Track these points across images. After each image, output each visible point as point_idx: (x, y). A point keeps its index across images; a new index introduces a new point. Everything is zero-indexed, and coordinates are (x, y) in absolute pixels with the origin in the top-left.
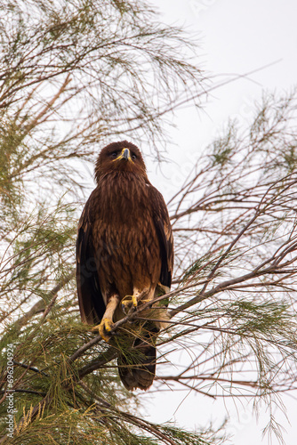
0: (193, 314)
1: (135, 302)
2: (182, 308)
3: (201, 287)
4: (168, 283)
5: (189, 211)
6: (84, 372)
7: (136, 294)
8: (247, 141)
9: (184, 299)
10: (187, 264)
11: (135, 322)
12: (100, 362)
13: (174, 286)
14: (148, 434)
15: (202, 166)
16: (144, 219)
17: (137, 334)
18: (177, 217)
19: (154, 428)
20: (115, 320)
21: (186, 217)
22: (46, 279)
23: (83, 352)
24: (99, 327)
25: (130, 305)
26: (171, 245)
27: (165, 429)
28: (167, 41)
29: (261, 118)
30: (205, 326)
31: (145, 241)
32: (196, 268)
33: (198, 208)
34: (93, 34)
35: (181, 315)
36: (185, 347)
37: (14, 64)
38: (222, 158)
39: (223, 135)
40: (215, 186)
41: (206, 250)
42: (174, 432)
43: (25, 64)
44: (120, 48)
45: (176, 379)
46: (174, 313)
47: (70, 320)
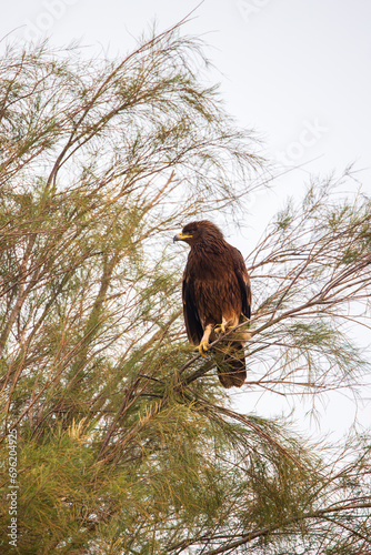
0: (267, 335)
1: (223, 329)
2: (258, 332)
3: (270, 316)
4: (249, 315)
5: (262, 263)
6: (191, 379)
7: (224, 323)
8: (301, 212)
9: (260, 325)
10: (261, 302)
11: (225, 343)
12: (201, 372)
13: (252, 317)
14: (238, 422)
15: (270, 231)
16: (229, 272)
17: (226, 351)
18: (253, 268)
19: (241, 417)
20: (210, 342)
21: (260, 267)
22: (162, 316)
23: (188, 366)
24: (199, 347)
25: (220, 331)
26: (249, 289)
27: (249, 417)
28: (241, 140)
29: (311, 194)
30: (275, 343)
32: (267, 303)
33: (269, 261)
34: (189, 138)
35: (257, 336)
36: (263, 360)
37: (134, 162)
38: (283, 225)
39: (284, 208)
40: (280, 244)
41: (275, 290)
42: (256, 420)
43: (141, 162)
44: (208, 147)
45: (257, 383)
46: (253, 334)
47: (180, 344)
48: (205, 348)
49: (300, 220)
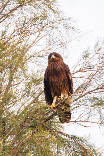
0: (80, 101)
1: (62, 98)
2: (76, 100)
3: (81, 93)
5: (77, 72)
6: (47, 120)
7: (62, 96)
8: (94, 51)
9: (77, 97)
10: (76, 88)
11: (62, 104)
12: (52, 117)
13: (73, 94)
14: (67, 138)
15: (80, 59)
16: (63, 74)
17: (63, 108)
18: (73, 74)
19: (68, 136)
20: (56, 104)
21: (76, 73)
22: (35, 93)
23: (47, 114)
24: (52, 106)
25: (60, 99)
27: (72, 136)
29: (97, 44)
30: (83, 105)
31: (64, 80)
32: (79, 88)
33: (80, 71)
34: (46, 20)
35: (76, 102)
38: (86, 56)
39: (86, 50)
40: (84, 64)
41: (82, 83)
42: (75, 137)
43: (27, 29)
45: (75, 122)
46: (74, 101)
48: (54, 106)
49: (93, 54)
